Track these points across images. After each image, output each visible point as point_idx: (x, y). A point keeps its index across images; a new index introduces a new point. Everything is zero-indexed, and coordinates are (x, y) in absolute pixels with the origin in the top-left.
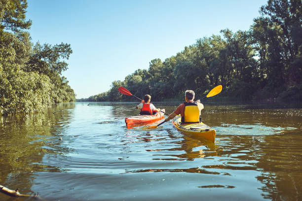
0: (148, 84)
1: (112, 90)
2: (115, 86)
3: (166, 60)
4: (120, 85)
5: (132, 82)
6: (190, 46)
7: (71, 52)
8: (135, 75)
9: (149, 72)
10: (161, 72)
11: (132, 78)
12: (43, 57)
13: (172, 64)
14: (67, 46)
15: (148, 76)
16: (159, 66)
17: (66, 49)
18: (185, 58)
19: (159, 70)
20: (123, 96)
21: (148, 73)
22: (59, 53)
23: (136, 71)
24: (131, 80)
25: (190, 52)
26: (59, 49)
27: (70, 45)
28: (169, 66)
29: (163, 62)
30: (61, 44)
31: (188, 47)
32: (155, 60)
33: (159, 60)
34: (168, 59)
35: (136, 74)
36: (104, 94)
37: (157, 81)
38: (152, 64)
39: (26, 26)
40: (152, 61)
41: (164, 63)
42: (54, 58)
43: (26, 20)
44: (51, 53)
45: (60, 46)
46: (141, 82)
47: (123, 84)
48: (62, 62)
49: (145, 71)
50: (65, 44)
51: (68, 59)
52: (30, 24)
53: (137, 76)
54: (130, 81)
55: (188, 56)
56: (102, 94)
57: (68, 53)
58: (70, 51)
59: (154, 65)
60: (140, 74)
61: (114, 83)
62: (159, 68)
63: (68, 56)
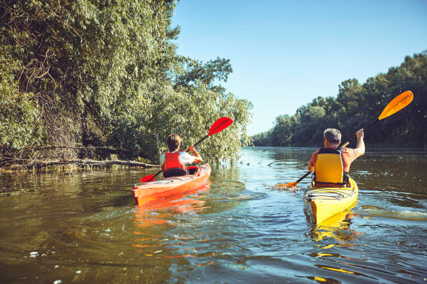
0: (337, 119)
1: (275, 129)
2: (280, 124)
3: (368, 81)
4: (287, 122)
5: (308, 117)
6: (415, 55)
7: (231, 71)
8: (312, 105)
9: (337, 100)
10: (359, 101)
11: (308, 110)
12: (193, 80)
13: (379, 86)
14: (225, 62)
15: (336, 107)
16: (355, 91)
17: (223, 67)
18: (409, 74)
19: (356, 97)
20: (293, 137)
21: (337, 103)
22: (214, 73)
23: (315, 100)
24: (307, 113)
25: (417, 65)
26: (214, 66)
27: (229, 61)
28: (374, 91)
29: (362, 84)
30: (216, 59)
31: (412, 56)
32: (349, 81)
33: (355, 81)
34: (371, 79)
35: (314, 104)
36: (262, 135)
37: (353, 114)
38: (343, 87)
39: (171, 35)
40: (343, 83)
41: (365, 86)
42: (207, 81)
43: (172, 27)
44: (203, 73)
45: (215, 62)
46: (325, 116)
47: (292, 119)
48: (218, 86)
49: (330, 100)
50: (222, 59)
51: (225, 81)
52: (178, 32)
53: (317, 108)
54: (305, 115)
55: (415, 71)
56: (258, 135)
57: (225, 73)
58: (229, 70)
59: (347, 90)
60: (321, 104)
61: (278, 119)
62: (356, 94)
63: (227, 78)
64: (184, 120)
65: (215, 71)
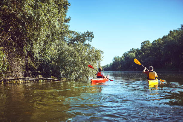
0: (141, 58)
1: (113, 63)
2: (115, 61)
3: (154, 41)
4: (118, 60)
5: (128, 58)
6: (174, 30)
7: (93, 37)
8: (130, 52)
9: (141, 50)
10: (150, 50)
11: (128, 55)
12: (76, 41)
13: (159, 44)
14: (91, 33)
15: (140, 53)
17: (90, 35)
18: (172, 38)
20: (121, 67)
22: (86, 38)
23: (131, 50)
24: (128, 56)
25: (175, 35)
26: (86, 35)
27: (92, 32)
28: (157, 46)
29: (151, 43)
30: (87, 32)
31: (173, 31)
32: (146, 42)
33: (148, 42)
34: (155, 40)
35: (131, 52)
36: (108, 66)
37: (148, 56)
38: (143, 44)
39: (67, 21)
40: (143, 42)
41: (153, 44)
42: (83, 41)
43: (67, 17)
44: (81, 38)
45: (86, 33)
46: (135, 57)
47: (121, 58)
48: (88, 44)
49: (137, 50)
50: (89, 32)
51: (91, 41)
52: (70, 20)
53: (132, 53)
54: (126, 56)
55: (174, 37)
56: (106, 66)
57: (91, 38)
58: (92, 36)
59: (145, 45)
60: (134, 52)
61: (115, 58)
62: (149, 47)
64: (72, 59)
65: (86, 37)
